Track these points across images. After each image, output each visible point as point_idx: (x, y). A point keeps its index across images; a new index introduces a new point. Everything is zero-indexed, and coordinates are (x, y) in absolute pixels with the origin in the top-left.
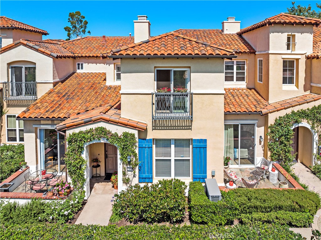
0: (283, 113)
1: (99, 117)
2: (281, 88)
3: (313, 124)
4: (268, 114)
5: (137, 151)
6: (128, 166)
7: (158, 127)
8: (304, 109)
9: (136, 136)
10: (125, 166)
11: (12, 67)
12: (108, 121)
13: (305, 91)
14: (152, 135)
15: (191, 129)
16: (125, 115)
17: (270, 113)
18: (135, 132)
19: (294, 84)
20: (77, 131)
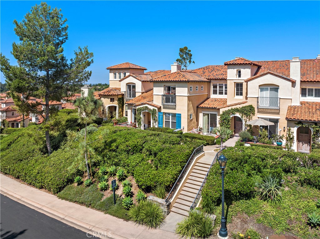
0: (227, 109)
1: (146, 102)
2: (233, 97)
3: (242, 115)
5: (157, 116)
7: (165, 108)
8: (238, 108)
9: (157, 110)
10: (153, 121)
11: (128, 85)
12: (148, 104)
14: (163, 110)
15: (176, 109)
16: (155, 103)
17: (221, 108)
18: (156, 109)
19: (242, 96)
20: (139, 107)
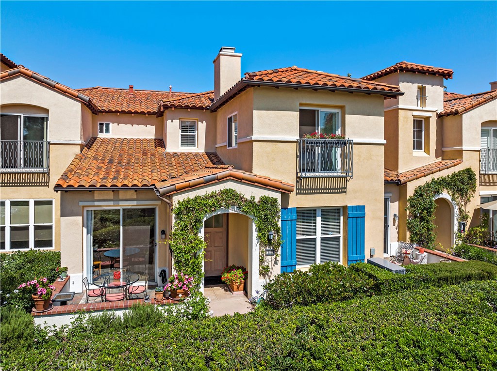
0: (422, 182)
1: (226, 173)
2: (411, 154)
3: (453, 195)
4: (406, 183)
5: (279, 224)
6: (267, 248)
7: (303, 190)
8: (444, 176)
9: (279, 201)
10: (263, 248)
13: (436, 158)
14: (296, 201)
15: (345, 192)
17: (409, 181)
18: (278, 196)
19: (422, 149)
